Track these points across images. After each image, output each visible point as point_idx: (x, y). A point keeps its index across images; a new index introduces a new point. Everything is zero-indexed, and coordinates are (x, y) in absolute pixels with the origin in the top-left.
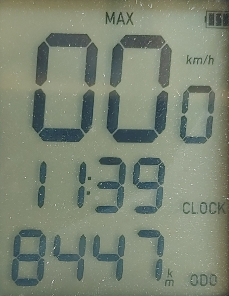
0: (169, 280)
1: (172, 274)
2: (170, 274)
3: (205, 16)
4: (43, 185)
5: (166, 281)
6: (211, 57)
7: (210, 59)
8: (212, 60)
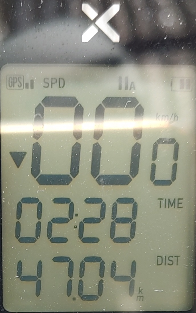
0: (139, 296)
1: (142, 291)
2: (141, 291)
3: (171, 81)
4: (40, 220)
5: (138, 297)
6: (176, 115)
7: (175, 116)
8: (176, 117)
